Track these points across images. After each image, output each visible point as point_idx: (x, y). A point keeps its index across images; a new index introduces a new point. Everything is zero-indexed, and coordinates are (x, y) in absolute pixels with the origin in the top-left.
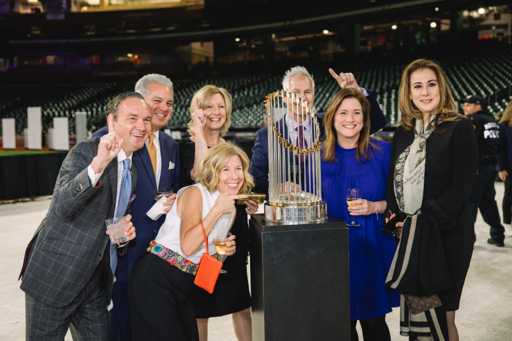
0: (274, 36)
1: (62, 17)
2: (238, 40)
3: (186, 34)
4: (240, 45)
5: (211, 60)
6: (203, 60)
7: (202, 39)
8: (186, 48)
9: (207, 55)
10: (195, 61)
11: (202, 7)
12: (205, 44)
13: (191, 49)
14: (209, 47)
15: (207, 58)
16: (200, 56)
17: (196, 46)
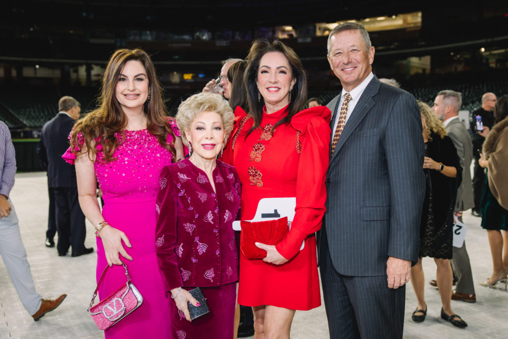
0: (483, 50)
1: (309, 40)
2: (452, 54)
3: (403, 51)
4: (455, 58)
5: (428, 71)
6: (420, 71)
7: (419, 55)
8: (405, 62)
9: (424, 67)
10: (413, 72)
11: (419, 28)
12: (423, 58)
13: (409, 62)
14: (426, 61)
15: (424, 70)
16: (418, 68)
17: (414, 60)
